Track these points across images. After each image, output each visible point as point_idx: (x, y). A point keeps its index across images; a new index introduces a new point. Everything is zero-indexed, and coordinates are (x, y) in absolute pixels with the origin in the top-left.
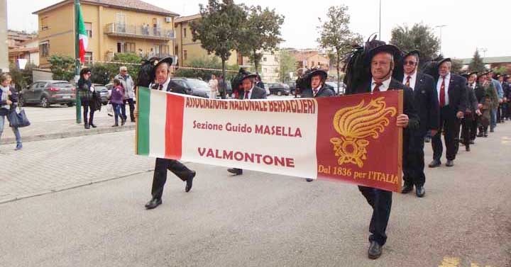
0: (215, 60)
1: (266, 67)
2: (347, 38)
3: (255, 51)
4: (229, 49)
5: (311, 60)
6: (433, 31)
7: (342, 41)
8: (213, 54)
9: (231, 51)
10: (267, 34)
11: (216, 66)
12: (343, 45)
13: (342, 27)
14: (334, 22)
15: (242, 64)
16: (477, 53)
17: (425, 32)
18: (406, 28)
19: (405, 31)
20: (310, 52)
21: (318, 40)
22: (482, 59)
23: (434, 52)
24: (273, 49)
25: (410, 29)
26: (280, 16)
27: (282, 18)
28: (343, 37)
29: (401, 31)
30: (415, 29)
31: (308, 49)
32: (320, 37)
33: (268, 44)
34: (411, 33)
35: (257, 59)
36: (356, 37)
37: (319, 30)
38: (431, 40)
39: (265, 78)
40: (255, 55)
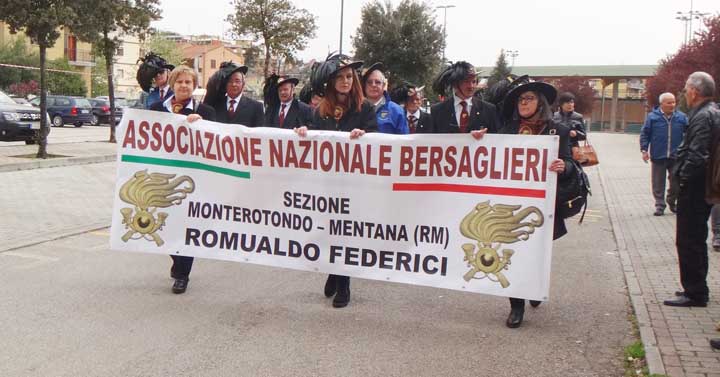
0: (19, 46)
1: (121, 67)
2: (284, 17)
3: (105, 33)
4: (56, 25)
5: (210, 56)
6: (433, 15)
7: (276, 23)
8: (21, 33)
9: (58, 29)
11: (22, 60)
12: (277, 30)
15: (75, 59)
16: (502, 58)
17: (420, 15)
18: (389, 7)
19: (386, 12)
20: (208, 42)
21: (229, 18)
22: (510, 68)
23: (435, 52)
24: (142, 31)
25: (395, 8)
28: (277, 14)
29: (379, 11)
30: (403, 9)
31: (204, 36)
32: (234, 12)
33: (132, 21)
34: (396, 15)
35: (108, 49)
36: (299, 16)
38: (430, 29)
39: (119, 88)
40: (106, 39)
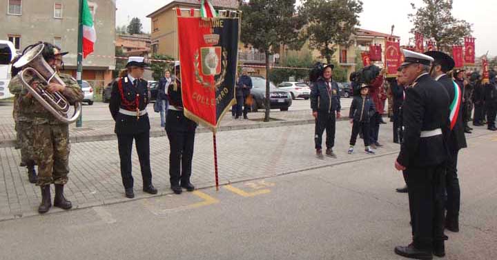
2: (450, 26)
3: (327, 45)
7: (443, 31)
10: (342, 24)
12: (444, 35)
13: (443, 14)
14: (431, 8)
21: (411, 30)
26: (357, 2)
27: (359, 4)
28: (444, 25)
32: (414, 26)
35: (329, 53)
36: (460, 25)
37: (411, 18)
